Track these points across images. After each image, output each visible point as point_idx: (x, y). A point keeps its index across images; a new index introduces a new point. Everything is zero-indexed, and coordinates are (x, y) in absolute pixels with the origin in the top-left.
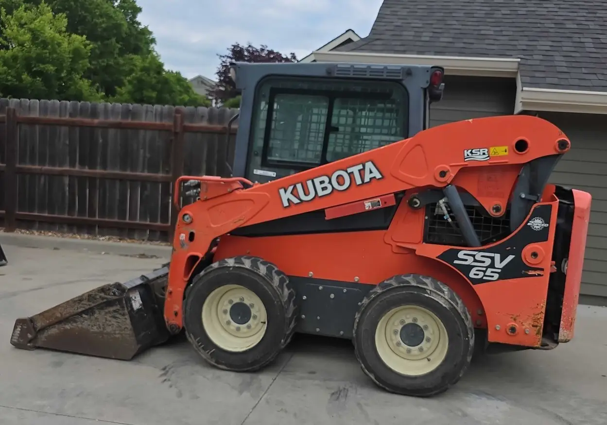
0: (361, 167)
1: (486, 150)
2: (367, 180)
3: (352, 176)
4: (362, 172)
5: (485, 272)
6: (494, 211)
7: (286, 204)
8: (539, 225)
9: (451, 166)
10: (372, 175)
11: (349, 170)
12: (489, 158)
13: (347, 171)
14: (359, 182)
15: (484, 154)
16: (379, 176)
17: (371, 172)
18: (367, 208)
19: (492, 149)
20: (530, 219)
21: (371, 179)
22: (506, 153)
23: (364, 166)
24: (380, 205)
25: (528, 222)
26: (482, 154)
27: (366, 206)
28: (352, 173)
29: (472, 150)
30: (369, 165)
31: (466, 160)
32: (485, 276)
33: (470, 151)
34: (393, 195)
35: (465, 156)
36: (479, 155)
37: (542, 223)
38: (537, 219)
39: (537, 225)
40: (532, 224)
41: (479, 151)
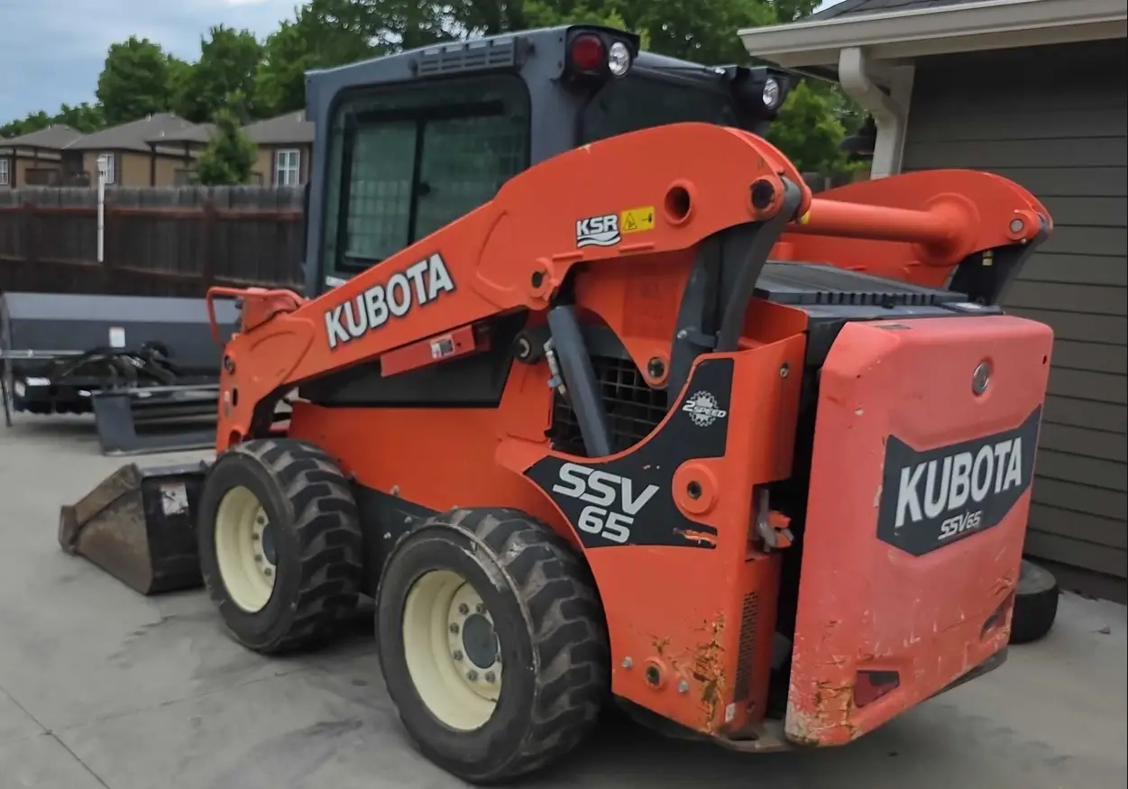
0: (423, 266)
1: (614, 217)
2: (433, 295)
3: (412, 284)
4: (426, 275)
5: (605, 518)
6: (653, 373)
7: (333, 343)
8: (707, 411)
9: (555, 260)
10: (440, 284)
11: (410, 273)
12: (618, 239)
13: (405, 275)
14: (422, 299)
15: (610, 228)
16: (449, 286)
17: (438, 277)
18: (435, 356)
19: (625, 215)
20: (688, 396)
21: (438, 291)
22: (651, 225)
23: (428, 264)
24: (451, 350)
25: (683, 403)
26: (606, 228)
27: (433, 352)
28: (414, 278)
29: (590, 219)
30: (436, 262)
31: (580, 244)
32: (604, 529)
33: (586, 222)
34: (469, 327)
35: (577, 236)
36: (603, 232)
37: (713, 408)
38: (701, 396)
39: (703, 413)
40: (693, 408)
41: (602, 222)
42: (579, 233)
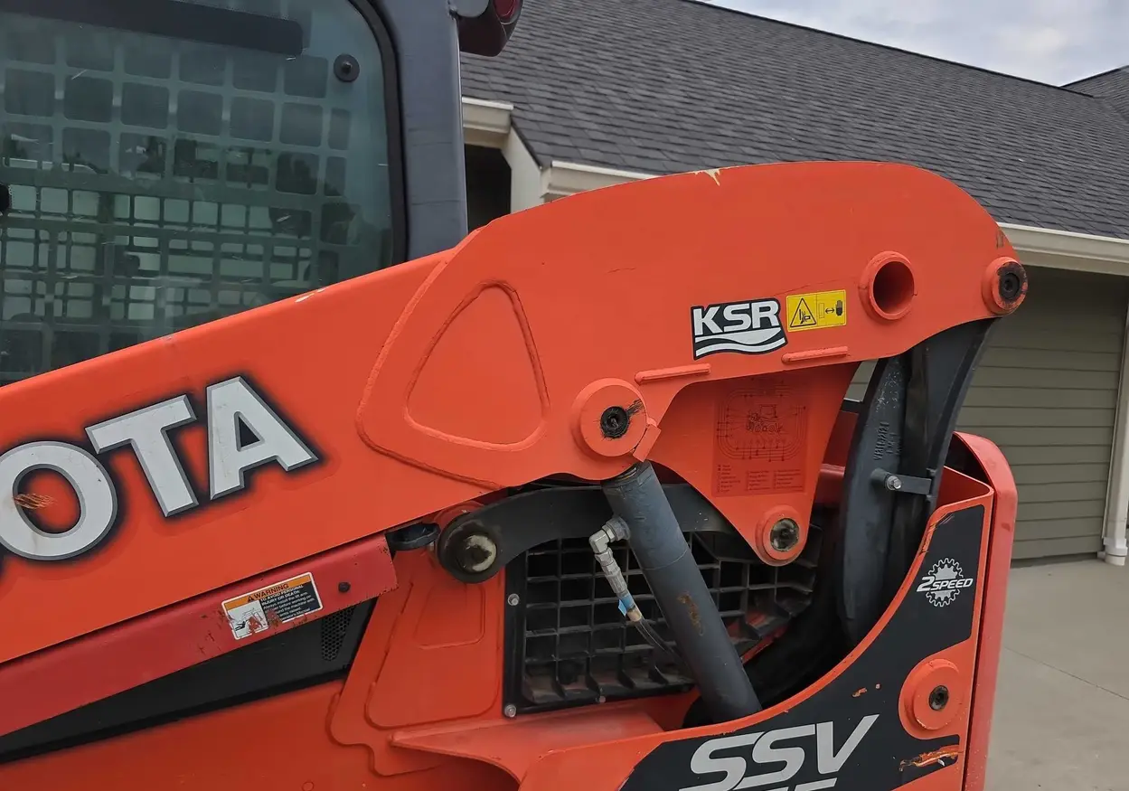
0: (178, 411)
1: (774, 306)
2: (224, 478)
3: (122, 463)
4: (190, 441)
8: (949, 584)
9: (642, 383)
10: (254, 455)
11: (105, 435)
12: (782, 341)
13: (86, 445)
14: (174, 493)
15: (765, 323)
16: (293, 453)
17: (246, 436)
18: (240, 634)
19: (792, 302)
20: (924, 571)
21: (249, 473)
22: (842, 320)
23: (199, 407)
24: (315, 605)
25: (918, 582)
26: (757, 324)
27: (234, 625)
28: (127, 448)
29: (723, 306)
30: (230, 400)
31: (699, 353)
33: (713, 311)
34: (382, 542)
35: (694, 337)
36: (751, 329)
37: (958, 578)
38: (942, 566)
39: (945, 588)
40: (931, 586)
41: (749, 312)
42: (699, 331)
